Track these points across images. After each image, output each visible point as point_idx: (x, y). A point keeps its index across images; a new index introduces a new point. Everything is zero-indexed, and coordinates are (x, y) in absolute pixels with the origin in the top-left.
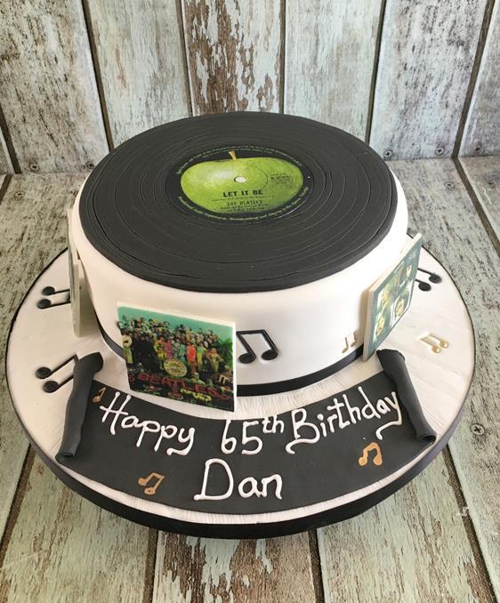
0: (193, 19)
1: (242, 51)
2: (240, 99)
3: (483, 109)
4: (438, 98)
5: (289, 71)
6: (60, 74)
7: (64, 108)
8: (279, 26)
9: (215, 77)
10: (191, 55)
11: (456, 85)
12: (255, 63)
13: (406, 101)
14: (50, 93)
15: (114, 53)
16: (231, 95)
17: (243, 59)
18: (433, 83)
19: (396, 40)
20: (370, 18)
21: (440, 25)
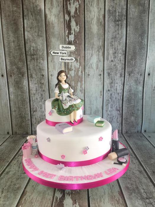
3: (126, 123)
4: (116, 120)
6: (44, 114)
11: (119, 118)
18: (114, 118)
19: (106, 110)
20: (101, 106)
21: (114, 107)
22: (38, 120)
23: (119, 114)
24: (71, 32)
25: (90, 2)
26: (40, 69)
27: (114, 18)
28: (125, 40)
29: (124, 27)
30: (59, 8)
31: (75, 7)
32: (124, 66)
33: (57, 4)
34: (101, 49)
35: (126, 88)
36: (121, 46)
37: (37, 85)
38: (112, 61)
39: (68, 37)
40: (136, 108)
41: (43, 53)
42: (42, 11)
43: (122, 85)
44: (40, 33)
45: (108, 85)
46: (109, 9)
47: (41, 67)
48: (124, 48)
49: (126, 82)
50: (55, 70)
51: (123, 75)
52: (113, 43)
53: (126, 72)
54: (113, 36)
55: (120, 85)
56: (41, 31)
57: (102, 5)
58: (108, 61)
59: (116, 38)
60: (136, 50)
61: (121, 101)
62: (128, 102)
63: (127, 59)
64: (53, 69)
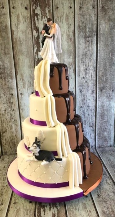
22: (8, 141)
23: (92, 130)
24: (40, 49)
25: (59, 18)
26: (8, 88)
27: (84, 34)
28: (95, 57)
29: (94, 44)
30: (26, 24)
31: (44, 23)
32: (95, 82)
33: (24, 20)
34: (72, 66)
35: (99, 104)
36: (92, 62)
37: (5, 105)
38: (83, 78)
39: (37, 55)
40: (109, 123)
41: (11, 71)
42: (8, 27)
43: (94, 102)
44: (6, 50)
45: (80, 101)
46: (78, 25)
47: (10, 86)
48: (95, 65)
49: (98, 98)
50: (25, 89)
51: (95, 92)
52: (84, 60)
53: (97, 88)
54: (84, 52)
55: (92, 102)
56: (8, 49)
57: (71, 21)
58: (79, 77)
59: (86, 55)
60: (107, 67)
61: (94, 118)
62: (101, 118)
63: (99, 75)
64: (22, 88)
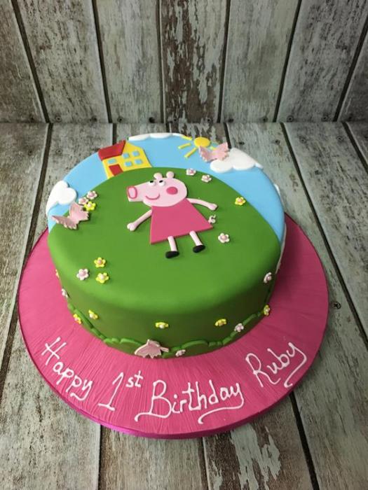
0: (166, 26)
1: (198, 48)
2: (195, 80)
3: (355, 92)
4: (326, 84)
5: (228, 62)
6: (77, 60)
7: (79, 82)
8: (223, 32)
9: (179, 65)
10: (164, 49)
11: (339, 75)
12: (205, 56)
13: (305, 84)
14: (70, 72)
15: (113, 47)
16: (189, 77)
17: (198, 53)
18: (324, 73)
19: (301, 44)
20: (285, 29)
21: (332, 35)
